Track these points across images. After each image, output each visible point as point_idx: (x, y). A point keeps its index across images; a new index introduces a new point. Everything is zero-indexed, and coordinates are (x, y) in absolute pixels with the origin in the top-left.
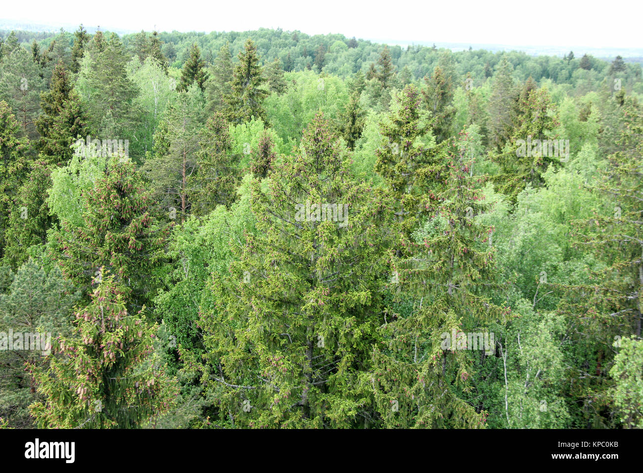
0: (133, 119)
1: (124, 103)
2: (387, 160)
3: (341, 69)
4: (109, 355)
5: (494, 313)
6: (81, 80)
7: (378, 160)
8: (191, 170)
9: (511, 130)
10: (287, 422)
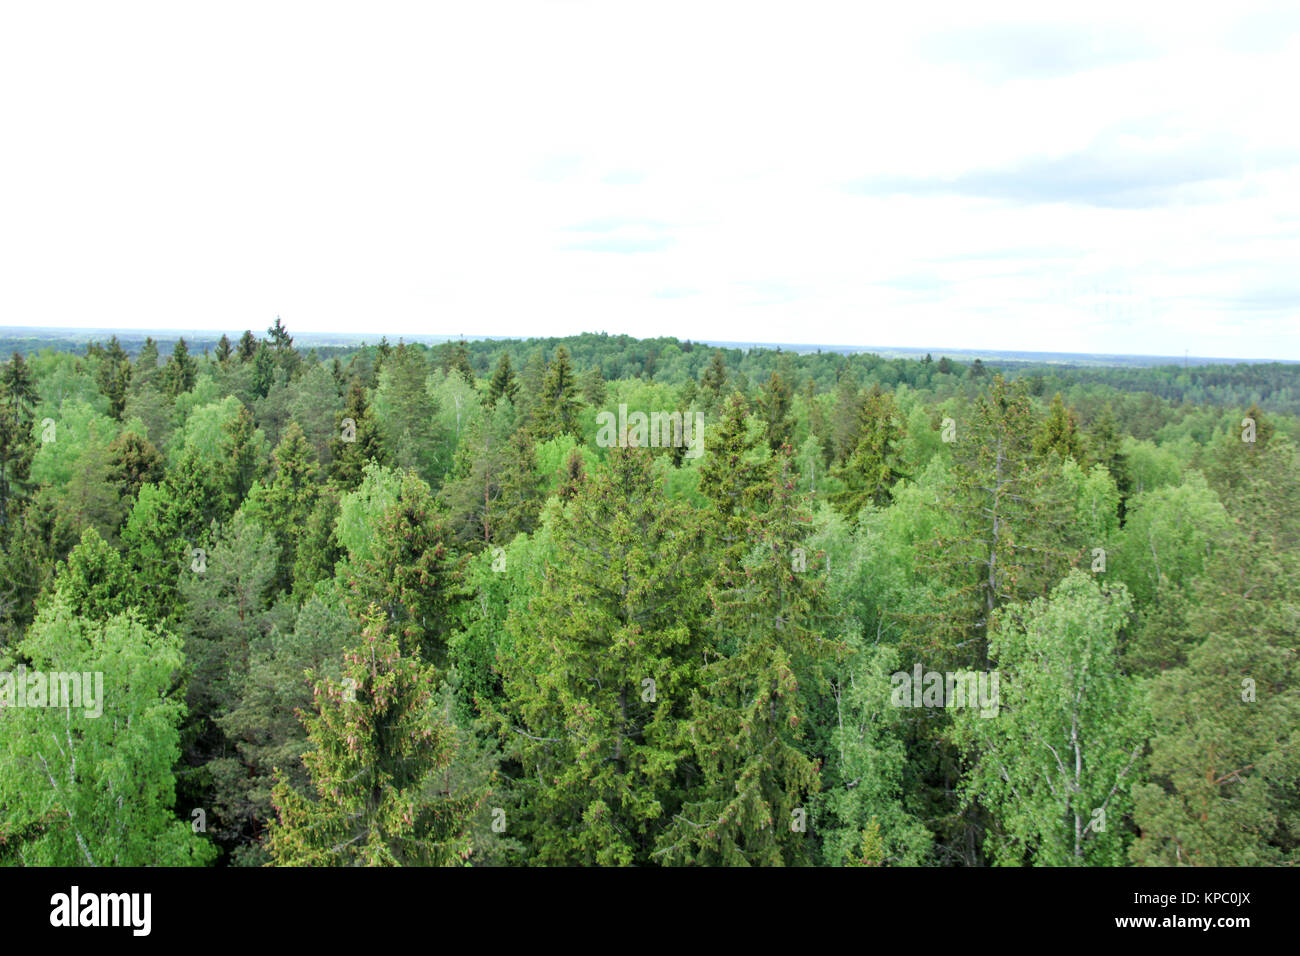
0: (432, 439)
1: (423, 420)
2: (711, 478)
3: (674, 376)
4: (380, 701)
5: (827, 648)
6: (379, 397)
7: (702, 477)
8: (494, 493)
9: (856, 442)
10: (595, 779)
